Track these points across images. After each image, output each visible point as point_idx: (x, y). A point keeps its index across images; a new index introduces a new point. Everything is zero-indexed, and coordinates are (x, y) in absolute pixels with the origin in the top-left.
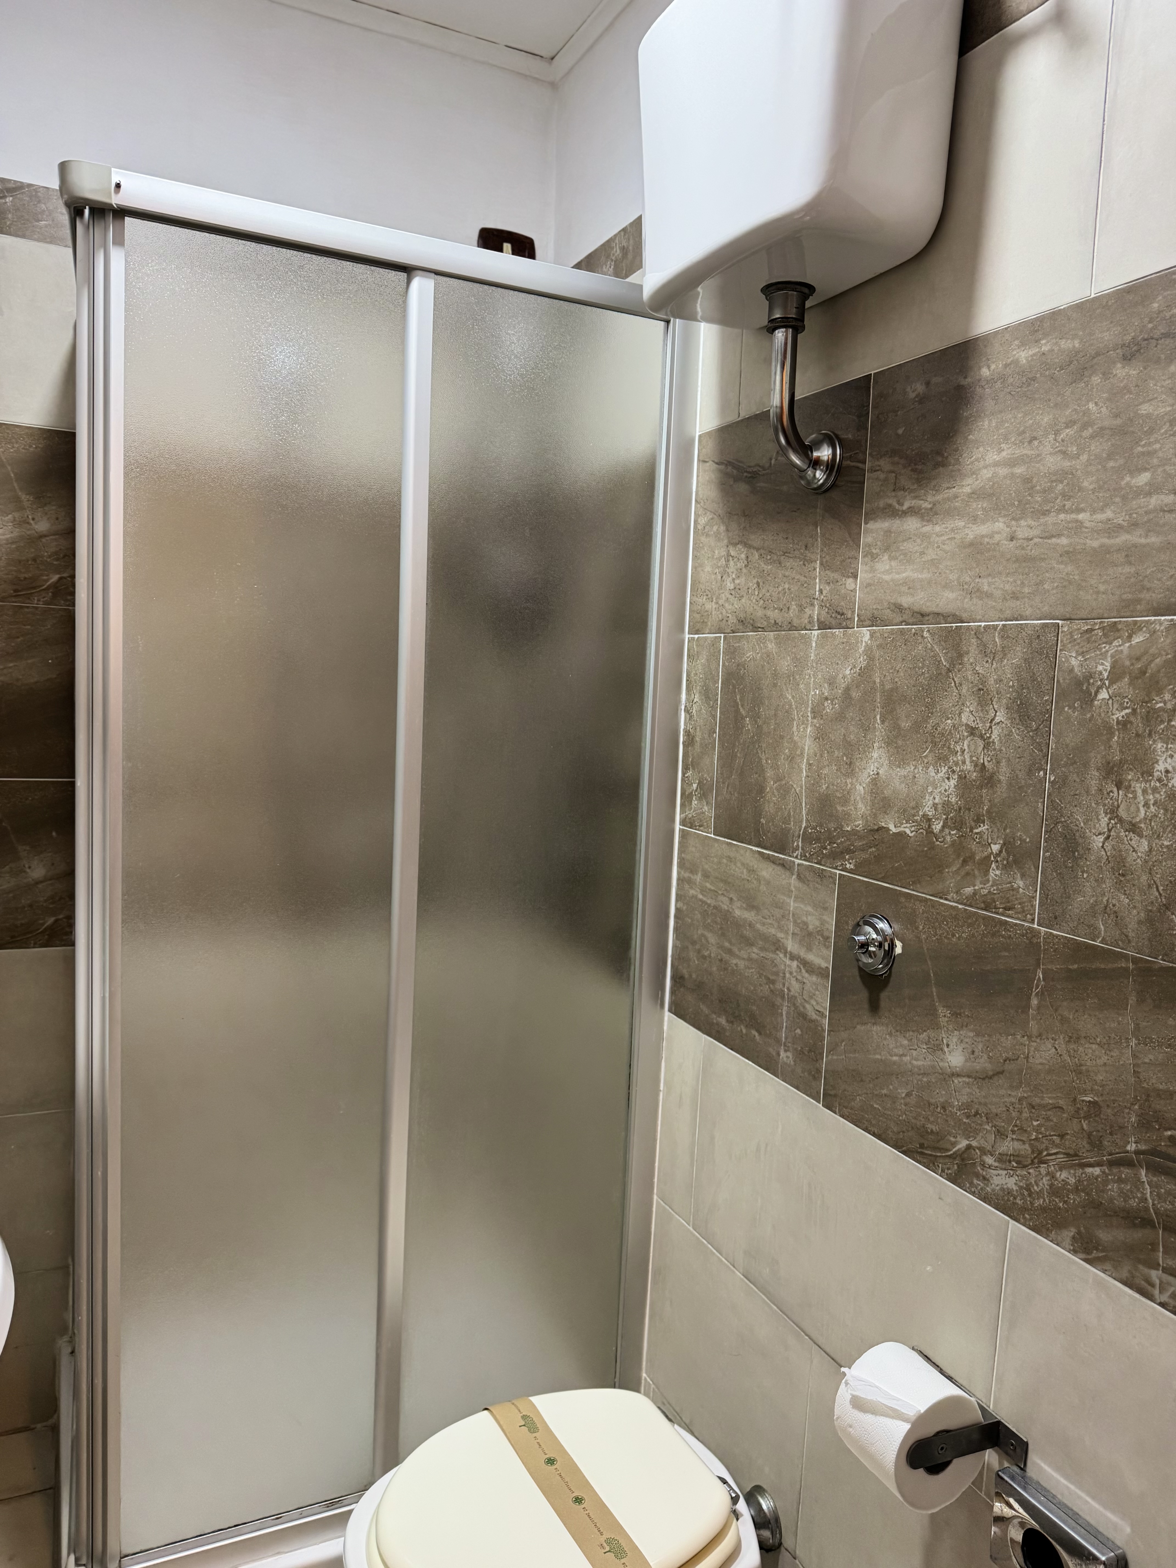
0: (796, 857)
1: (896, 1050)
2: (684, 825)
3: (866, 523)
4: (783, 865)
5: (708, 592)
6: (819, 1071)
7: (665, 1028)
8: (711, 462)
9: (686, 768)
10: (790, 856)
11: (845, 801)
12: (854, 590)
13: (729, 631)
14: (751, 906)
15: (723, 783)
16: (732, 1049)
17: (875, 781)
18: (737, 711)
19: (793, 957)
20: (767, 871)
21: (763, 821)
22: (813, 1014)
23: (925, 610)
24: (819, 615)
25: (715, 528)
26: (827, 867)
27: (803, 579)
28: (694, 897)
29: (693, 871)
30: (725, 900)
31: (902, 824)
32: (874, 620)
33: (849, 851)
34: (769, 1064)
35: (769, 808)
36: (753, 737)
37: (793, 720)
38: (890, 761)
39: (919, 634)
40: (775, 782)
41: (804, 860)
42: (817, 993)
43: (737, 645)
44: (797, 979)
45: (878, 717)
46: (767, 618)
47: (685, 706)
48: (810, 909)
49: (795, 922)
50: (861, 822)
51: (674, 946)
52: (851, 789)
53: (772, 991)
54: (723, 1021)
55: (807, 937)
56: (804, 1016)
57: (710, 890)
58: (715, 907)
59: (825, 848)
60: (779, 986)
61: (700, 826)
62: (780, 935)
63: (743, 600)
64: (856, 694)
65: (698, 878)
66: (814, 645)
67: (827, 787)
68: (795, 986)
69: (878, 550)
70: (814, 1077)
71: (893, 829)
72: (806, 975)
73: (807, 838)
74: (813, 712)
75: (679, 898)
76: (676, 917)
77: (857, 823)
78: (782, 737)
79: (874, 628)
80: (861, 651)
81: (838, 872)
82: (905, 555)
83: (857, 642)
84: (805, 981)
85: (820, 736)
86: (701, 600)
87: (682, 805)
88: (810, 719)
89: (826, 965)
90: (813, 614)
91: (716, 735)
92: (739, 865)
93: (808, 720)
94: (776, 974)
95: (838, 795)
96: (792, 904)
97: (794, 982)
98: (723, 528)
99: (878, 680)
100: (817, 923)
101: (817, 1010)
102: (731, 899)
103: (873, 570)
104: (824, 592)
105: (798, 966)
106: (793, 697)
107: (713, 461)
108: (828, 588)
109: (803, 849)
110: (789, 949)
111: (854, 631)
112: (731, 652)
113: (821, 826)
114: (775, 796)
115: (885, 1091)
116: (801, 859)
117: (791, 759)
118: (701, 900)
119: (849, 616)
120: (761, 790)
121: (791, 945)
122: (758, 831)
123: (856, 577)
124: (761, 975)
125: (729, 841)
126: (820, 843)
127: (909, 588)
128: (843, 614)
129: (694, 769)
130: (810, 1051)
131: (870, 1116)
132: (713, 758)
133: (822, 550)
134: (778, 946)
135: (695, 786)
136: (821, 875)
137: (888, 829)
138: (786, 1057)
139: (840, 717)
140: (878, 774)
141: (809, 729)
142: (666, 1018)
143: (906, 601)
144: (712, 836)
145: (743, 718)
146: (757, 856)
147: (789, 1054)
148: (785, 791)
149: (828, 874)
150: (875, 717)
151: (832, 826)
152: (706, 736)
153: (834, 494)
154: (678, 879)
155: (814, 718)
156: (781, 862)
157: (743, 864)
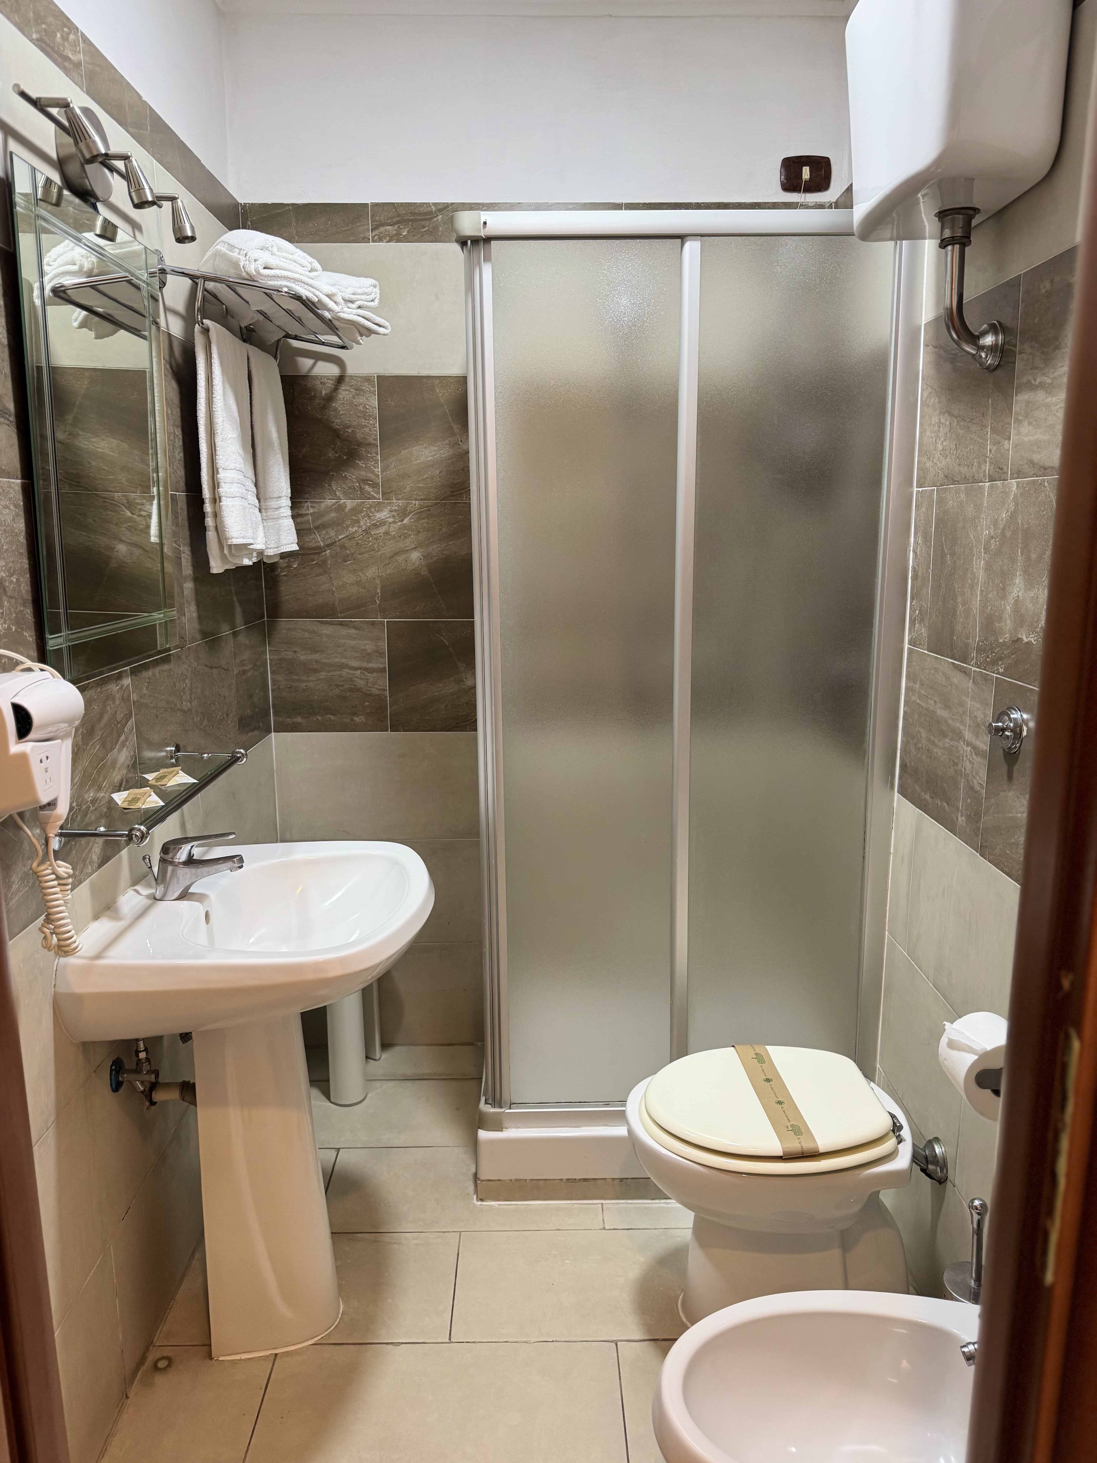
0: (973, 666)
1: (1020, 809)
2: (910, 645)
3: (1016, 396)
4: (965, 672)
5: (928, 453)
6: (978, 829)
7: (895, 805)
8: (931, 346)
9: (912, 599)
10: (969, 665)
11: (1000, 619)
12: (1008, 450)
13: (939, 484)
14: (947, 707)
15: (934, 609)
16: (932, 818)
17: (1017, 601)
18: (943, 550)
19: (969, 744)
20: (957, 678)
21: (955, 638)
22: (977, 786)
23: (1047, 465)
24: (989, 469)
25: (933, 400)
26: (989, 672)
27: (981, 441)
28: (915, 702)
29: (915, 682)
30: (931, 702)
31: (1030, 635)
32: (1018, 474)
33: (1001, 659)
34: (950, 826)
35: (959, 628)
36: (951, 571)
37: (974, 555)
38: (1025, 585)
39: (1042, 484)
40: (962, 607)
41: (977, 667)
42: (980, 770)
43: (944, 495)
44: (970, 760)
45: (1019, 551)
46: (960, 473)
47: (913, 547)
48: (978, 705)
49: (970, 717)
50: (1008, 635)
51: (902, 741)
52: (1003, 609)
53: (956, 771)
54: (928, 797)
55: (976, 727)
56: (972, 788)
57: (924, 695)
58: (926, 709)
59: (988, 657)
60: (959, 767)
61: (920, 645)
62: (962, 727)
63: (948, 459)
64: (1008, 534)
65: (917, 686)
66: (986, 494)
67: (991, 609)
68: (968, 766)
69: (1022, 417)
70: (976, 835)
71: (1025, 640)
72: (975, 757)
73: (979, 650)
74: (984, 549)
75: (906, 702)
76: (904, 718)
77: (1006, 636)
78: (967, 570)
79: (1019, 480)
80: (1011, 498)
81: (995, 675)
82: (1036, 421)
83: (1009, 492)
84: (974, 762)
85: (988, 568)
86: (924, 460)
87: (910, 629)
88: (983, 554)
89: (986, 748)
90: (986, 469)
91: (930, 571)
92: (940, 674)
93: (982, 555)
94: (958, 758)
95: (997, 614)
96: (969, 702)
97: (968, 764)
98: (937, 400)
99: (1020, 522)
100: (982, 716)
101: (980, 783)
102: (935, 702)
103: (1019, 433)
104: (993, 451)
105: (971, 750)
106: (974, 537)
107: (932, 345)
108: (994, 448)
109: (976, 659)
110: (966, 738)
111: (1008, 483)
112: (941, 501)
113: (987, 640)
114: (962, 618)
115: (1013, 840)
116: (975, 667)
117: (972, 587)
118: (918, 704)
119: (1005, 471)
120: (954, 614)
121: (968, 735)
122: (952, 646)
123: (1009, 439)
124: (950, 759)
125: (936, 655)
126: (986, 653)
127: (1038, 448)
128: (1002, 469)
129: (917, 599)
130: (975, 815)
131: (1004, 860)
132: (928, 589)
133: (991, 418)
134: (959, 736)
135: (917, 612)
136: (985, 678)
137: (1022, 640)
138: (961, 820)
139: (999, 552)
140: (1018, 596)
141: (982, 562)
142: (896, 798)
143: (1036, 458)
144: (926, 652)
145: (946, 555)
146: (951, 666)
147: (963, 818)
148: (968, 612)
149: (989, 678)
150: (1018, 551)
151: (993, 638)
152: (925, 571)
153: (998, 372)
154: (906, 688)
155: (985, 553)
156: (964, 670)
157: (943, 673)
